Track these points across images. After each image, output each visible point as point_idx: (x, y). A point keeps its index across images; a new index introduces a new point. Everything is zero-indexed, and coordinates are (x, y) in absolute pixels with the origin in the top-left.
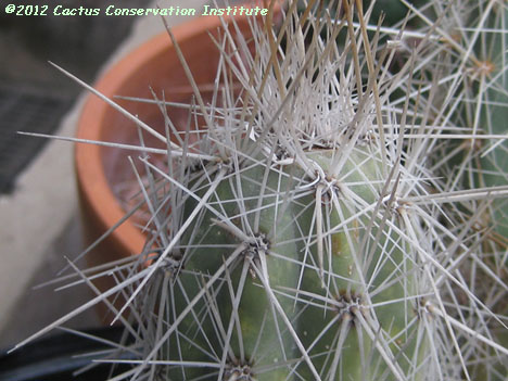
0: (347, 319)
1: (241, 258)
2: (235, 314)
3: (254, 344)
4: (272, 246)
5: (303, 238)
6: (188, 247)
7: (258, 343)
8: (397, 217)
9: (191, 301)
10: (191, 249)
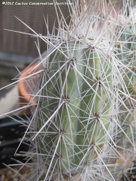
0: (98, 84)
1: (68, 64)
2: (66, 79)
3: (70, 92)
4: (77, 61)
5: (87, 59)
6: (52, 62)
7: (71, 92)
8: (110, 59)
9: (50, 78)
10: (53, 63)
